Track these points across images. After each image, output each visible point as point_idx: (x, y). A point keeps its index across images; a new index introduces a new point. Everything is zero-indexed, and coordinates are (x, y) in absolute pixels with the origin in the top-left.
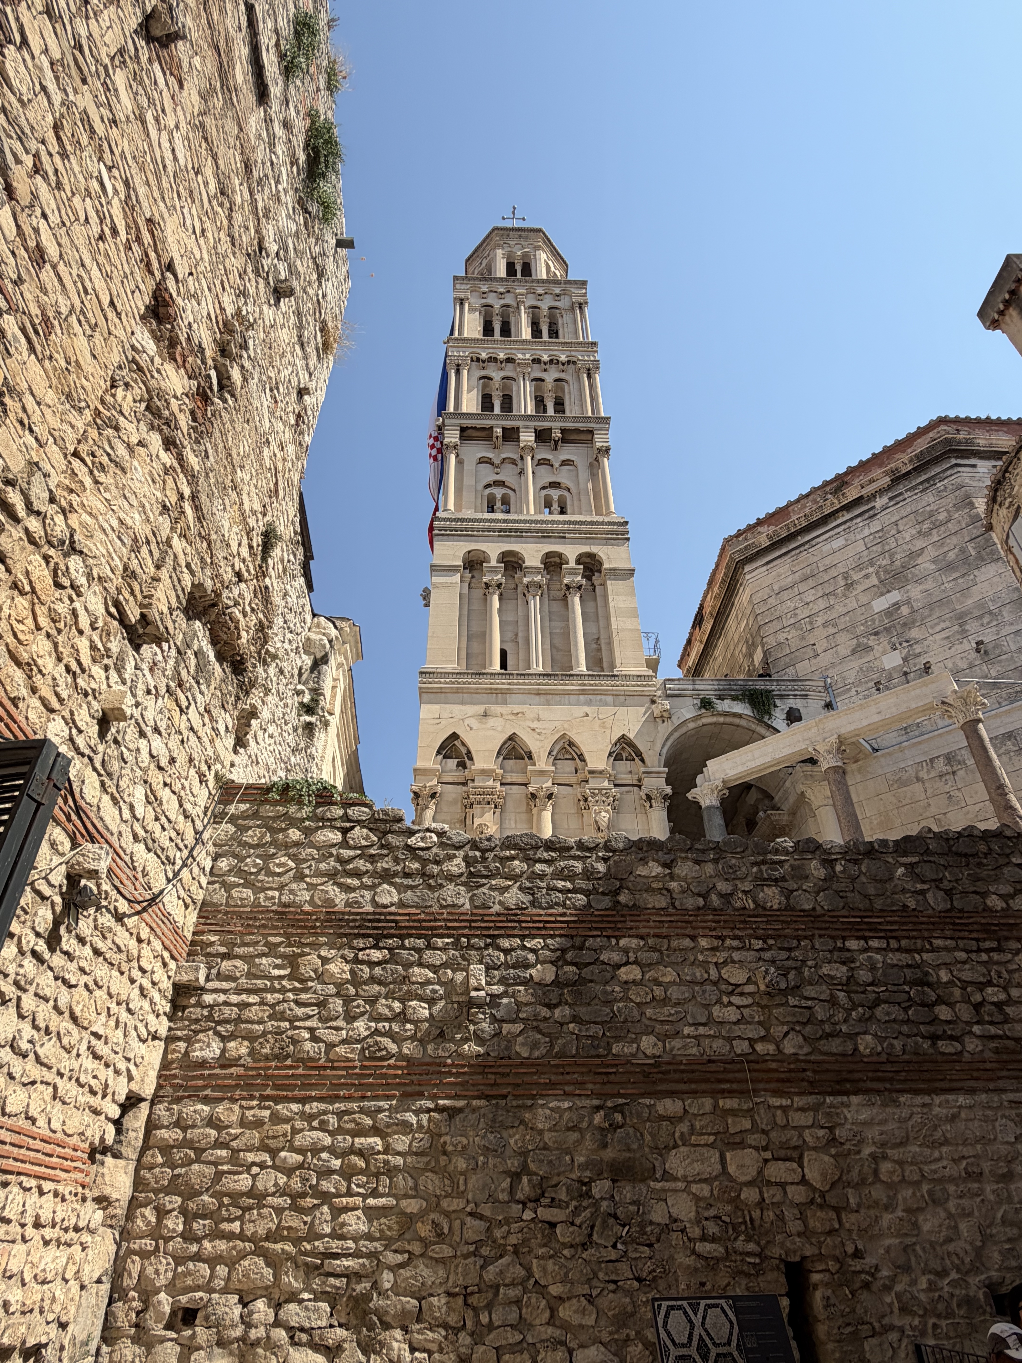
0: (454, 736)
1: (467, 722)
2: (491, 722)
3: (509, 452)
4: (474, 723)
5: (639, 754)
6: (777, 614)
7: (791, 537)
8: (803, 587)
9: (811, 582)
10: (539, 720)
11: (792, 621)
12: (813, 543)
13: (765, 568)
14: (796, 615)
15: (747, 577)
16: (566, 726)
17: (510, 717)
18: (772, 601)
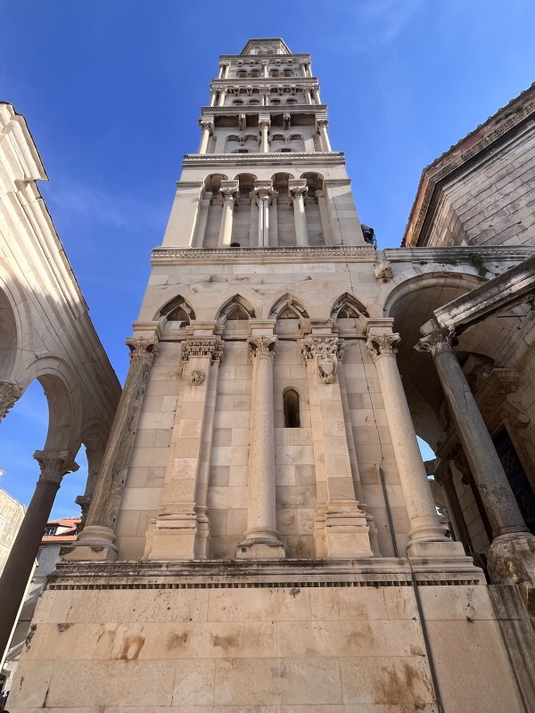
0: (179, 299)
1: (192, 287)
2: (216, 286)
3: (252, 132)
4: (200, 287)
5: (363, 310)
6: (478, 210)
7: (483, 153)
8: (499, 185)
9: (508, 179)
10: (263, 283)
11: (495, 211)
12: (506, 151)
13: (461, 183)
14: (496, 206)
15: (446, 194)
16: (289, 287)
17: (235, 282)
18: (473, 202)
